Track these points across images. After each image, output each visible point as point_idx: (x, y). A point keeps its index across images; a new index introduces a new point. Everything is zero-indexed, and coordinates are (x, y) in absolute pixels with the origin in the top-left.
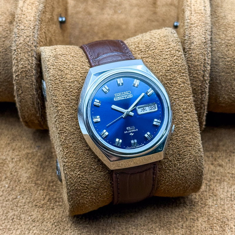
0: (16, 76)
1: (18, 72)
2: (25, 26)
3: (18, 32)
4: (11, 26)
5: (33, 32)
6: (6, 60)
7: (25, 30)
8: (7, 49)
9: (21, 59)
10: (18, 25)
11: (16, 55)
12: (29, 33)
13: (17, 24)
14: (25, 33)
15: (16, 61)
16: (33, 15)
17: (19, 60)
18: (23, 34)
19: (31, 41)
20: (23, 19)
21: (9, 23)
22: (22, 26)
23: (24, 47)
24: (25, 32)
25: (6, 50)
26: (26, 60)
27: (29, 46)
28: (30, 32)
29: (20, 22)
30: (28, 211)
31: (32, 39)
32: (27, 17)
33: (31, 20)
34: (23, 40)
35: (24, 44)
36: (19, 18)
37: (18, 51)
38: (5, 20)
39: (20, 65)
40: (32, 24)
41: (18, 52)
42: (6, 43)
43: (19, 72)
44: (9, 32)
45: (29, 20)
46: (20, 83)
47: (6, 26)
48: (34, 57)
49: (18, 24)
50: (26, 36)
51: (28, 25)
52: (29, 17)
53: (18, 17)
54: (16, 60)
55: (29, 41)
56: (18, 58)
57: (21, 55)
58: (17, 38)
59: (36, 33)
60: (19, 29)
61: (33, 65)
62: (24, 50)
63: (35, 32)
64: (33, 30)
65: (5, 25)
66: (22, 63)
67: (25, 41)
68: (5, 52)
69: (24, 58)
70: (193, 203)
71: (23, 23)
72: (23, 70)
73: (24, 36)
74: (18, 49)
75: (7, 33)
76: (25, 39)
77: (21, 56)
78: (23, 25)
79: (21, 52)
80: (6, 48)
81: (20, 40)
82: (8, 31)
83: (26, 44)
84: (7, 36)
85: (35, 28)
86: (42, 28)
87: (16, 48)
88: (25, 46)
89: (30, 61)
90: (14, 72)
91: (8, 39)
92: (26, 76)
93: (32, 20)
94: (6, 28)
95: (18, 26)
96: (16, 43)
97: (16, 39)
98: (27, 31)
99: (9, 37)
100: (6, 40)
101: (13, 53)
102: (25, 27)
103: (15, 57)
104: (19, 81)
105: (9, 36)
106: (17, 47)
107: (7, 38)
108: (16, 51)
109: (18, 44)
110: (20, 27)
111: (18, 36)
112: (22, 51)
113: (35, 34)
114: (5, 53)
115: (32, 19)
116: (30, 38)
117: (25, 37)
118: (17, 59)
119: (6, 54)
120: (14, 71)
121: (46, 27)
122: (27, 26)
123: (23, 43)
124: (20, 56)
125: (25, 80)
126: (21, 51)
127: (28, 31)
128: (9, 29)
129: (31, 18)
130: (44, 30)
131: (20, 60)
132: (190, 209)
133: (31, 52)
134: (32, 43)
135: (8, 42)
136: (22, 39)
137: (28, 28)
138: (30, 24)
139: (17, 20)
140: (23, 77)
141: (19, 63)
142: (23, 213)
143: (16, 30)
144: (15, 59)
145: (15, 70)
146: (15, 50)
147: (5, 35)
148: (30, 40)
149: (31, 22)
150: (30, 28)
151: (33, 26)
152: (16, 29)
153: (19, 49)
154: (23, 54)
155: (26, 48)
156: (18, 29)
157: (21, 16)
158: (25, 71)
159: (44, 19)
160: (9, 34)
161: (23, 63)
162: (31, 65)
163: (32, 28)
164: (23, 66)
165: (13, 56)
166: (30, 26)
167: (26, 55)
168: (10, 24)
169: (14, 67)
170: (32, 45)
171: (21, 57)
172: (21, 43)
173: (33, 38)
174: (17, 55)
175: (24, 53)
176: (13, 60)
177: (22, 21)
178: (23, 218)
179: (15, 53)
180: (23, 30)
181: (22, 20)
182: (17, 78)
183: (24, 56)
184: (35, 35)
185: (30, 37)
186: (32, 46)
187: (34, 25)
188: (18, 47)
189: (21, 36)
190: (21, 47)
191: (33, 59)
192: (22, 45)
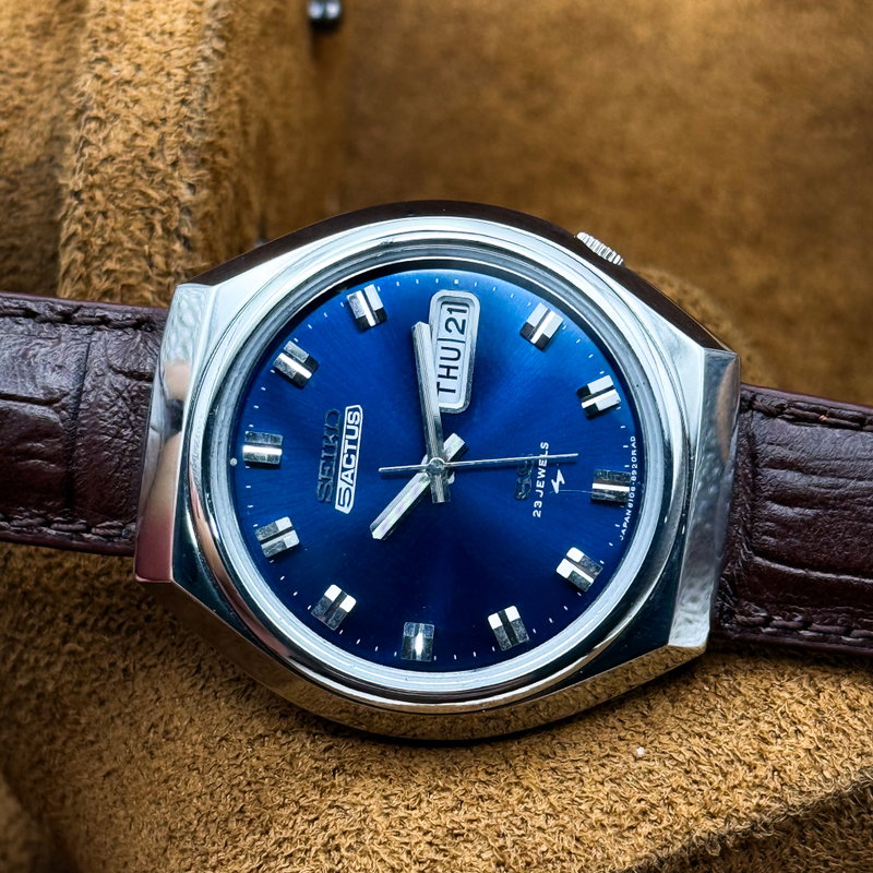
2: (138, 61)
3: (99, 92)
4: (44, 51)
5: (183, 102)
6: (10, 236)
7: (136, 87)
8: (18, 177)
9: (109, 244)
10: (98, 55)
11: (80, 220)
12: (160, 104)
13: (96, 49)
14: (136, 102)
15: (79, 256)
16: (185, 5)
17: (96, 249)
18: (127, 106)
19: (167, 152)
20: (132, 25)
21: (33, 31)
22: (125, 63)
23: (129, 179)
24: (140, 96)
25: (12, 182)
26: (131, 250)
27: (158, 178)
28: (167, 101)
29: (114, 38)
31: (173, 138)
32: (150, 13)
33: (171, 34)
34: (124, 143)
35: (127, 162)
36: (109, 17)
37: (92, 198)
38: (14, 17)
39: (99, 276)
40: (181, 53)
41: (92, 208)
42: (12, 144)
44: (30, 84)
45: (162, 33)
47: (16, 51)
48: (179, 236)
49: (103, 51)
50: (143, 122)
51: (158, 58)
52: (165, 13)
53: (104, 9)
54: (79, 249)
55: (157, 148)
56: (93, 239)
57: (111, 223)
58: (93, 125)
59: (195, 105)
60: (106, 76)
62: (129, 199)
63: (191, 102)
64: (182, 90)
65: (13, 43)
66: (110, 265)
67: (134, 147)
68: (9, 192)
69: (124, 238)
71: (126, 49)
73: (132, 119)
74: (92, 187)
75: (21, 91)
76: (136, 135)
77: (108, 230)
78: (129, 59)
79: (112, 206)
80: (11, 169)
81: (106, 140)
82: (24, 75)
83: (137, 163)
84: (23, 104)
85: (193, 80)
86: (230, 78)
87: (81, 184)
88: (133, 173)
89: (159, 260)
91: (26, 124)
93: (178, 34)
94: (16, 60)
95: (103, 59)
96: (82, 155)
97: (89, 130)
98: (151, 94)
99: (30, 110)
100: (14, 130)
101: (64, 208)
102: (138, 67)
103: (74, 234)
105: (30, 107)
106: (90, 179)
107: (18, 117)
108: (81, 202)
109: (95, 164)
110: (110, 66)
111: (97, 118)
112: (113, 202)
113: (193, 111)
114: (9, 197)
115: (181, 25)
116: (163, 133)
117: (135, 126)
118: (84, 246)
119: (13, 204)
121: (247, 72)
122: (147, 62)
123: (124, 158)
124: (102, 227)
126: (111, 199)
127: (155, 91)
128: (34, 64)
129: (172, 21)
130: (237, 88)
131: (101, 251)
133: (164, 209)
134: (170, 159)
135: (27, 141)
136: (118, 134)
137: (157, 73)
138: (168, 54)
139: (97, 24)
141: (96, 264)
143: (87, 83)
144: (73, 244)
146: (76, 194)
147: (11, 103)
148: (161, 141)
149: (170, 44)
150: (168, 74)
151: (184, 68)
152: (89, 76)
153: (100, 187)
154: (121, 218)
155: (139, 184)
156: (98, 77)
157: (117, 6)
159: (240, 24)
160: (30, 97)
161: (118, 267)
162: (160, 284)
163: (180, 75)
164: (116, 281)
165: (65, 224)
166: (166, 63)
168: (37, 38)
169: (68, 281)
170: (170, 170)
171: (106, 236)
172: (110, 159)
173: (179, 135)
174: (88, 221)
175: (126, 212)
176: (65, 245)
177: (121, 36)
179: (74, 208)
180: (126, 87)
181: (121, 30)
183: (126, 227)
184: (191, 119)
185: (164, 129)
186: (172, 178)
187: (189, 60)
188: (97, 178)
189: (116, 116)
190: (110, 180)
191: (174, 251)
192: (115, 167)
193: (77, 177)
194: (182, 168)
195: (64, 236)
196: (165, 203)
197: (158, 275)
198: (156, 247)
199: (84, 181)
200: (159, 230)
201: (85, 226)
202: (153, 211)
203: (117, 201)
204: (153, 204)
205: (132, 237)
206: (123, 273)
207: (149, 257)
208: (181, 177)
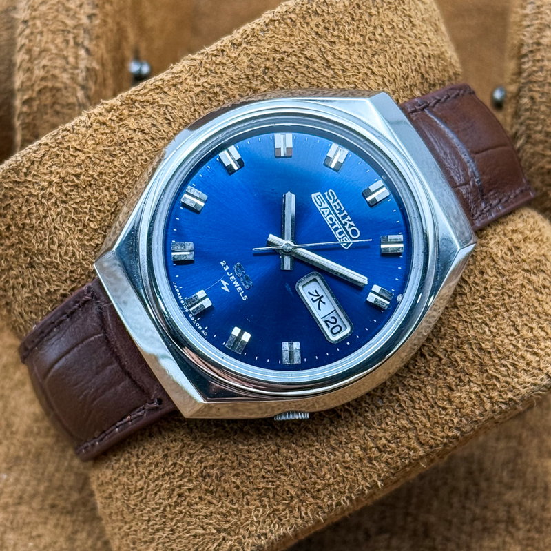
0: (25, 102)
1: (30, 92)
9: (44, 50)
11: (27, 37)
15: (27, 57)
17: (36, 53)
23: (56, 14)
26: (56, 54)
27: (71, 13)
30: (29, 523)
37: (34, 25)
39: (39, 69)
41: (34, 30)
43: (33, 90)
46: (35, 125)
48: (83, 47)
54: (27, 53)
56: (35, 48)
57: (44, 39)
61: (76, 71)
62: (55, 25)
66: (44, 62)
69: (52, 47)
70: (537, 523)
72: (46, 87)
74: (34, 18)
77: (43, 42)
79: (45, 30)
83: (59, 5)
87: (28, 16)
88: (57, 11)
89: (71, 60)
90: (19, 90)
92: (54, 103)
101: (19, 30)
103: (24, 45)
104: (31, 117)
106: (34, 14)
108: (28, 27)
109: (36, 6)
118: (29, 51)
120: (17, 84)
124: (40, 41)
125: (52, 116)
126: (45, 25)
131: (40, 52)
132: (525, 542)
133: (75, 31)
140: (45, 105)
141: (37, 62)
142: (13, 529)
144: (24, 50)
145: (22, 83)
146: (25, 22)
153: (39, 18)
154: (51, 36)
155: (61, 17)
158: (52, 89)
161: (49, 63)
162: (72, 74)
164: (48, 72)
165: (19, 39)
167: (59, 40)
169: (21, 73)
170: (78, 9)
171: (43, 45)
174: (32, 38)
175: (53, 32)
176: (19, 51)
178: (12, 542)
179: (24, 31)
182: (25, 109)
183: (53, 41)
186: (79, 14)
188: (37, 13)
190: (45, 14)
191: (81, 55)
192: (47, 7)
193: (26, 12)
194: (84, 9)
195: (19, 45)
196: (75, 27)
197: (71, 69)
198: (69, 53)
199: (30, 14)
200: (72, 43)
201: (30, 41)
202: (69, 32)
203: (49, 27)
204: (68, 28)
205: (57, 46)
206: (52, 67)
207: (66, 58)
208: (85, 13)
